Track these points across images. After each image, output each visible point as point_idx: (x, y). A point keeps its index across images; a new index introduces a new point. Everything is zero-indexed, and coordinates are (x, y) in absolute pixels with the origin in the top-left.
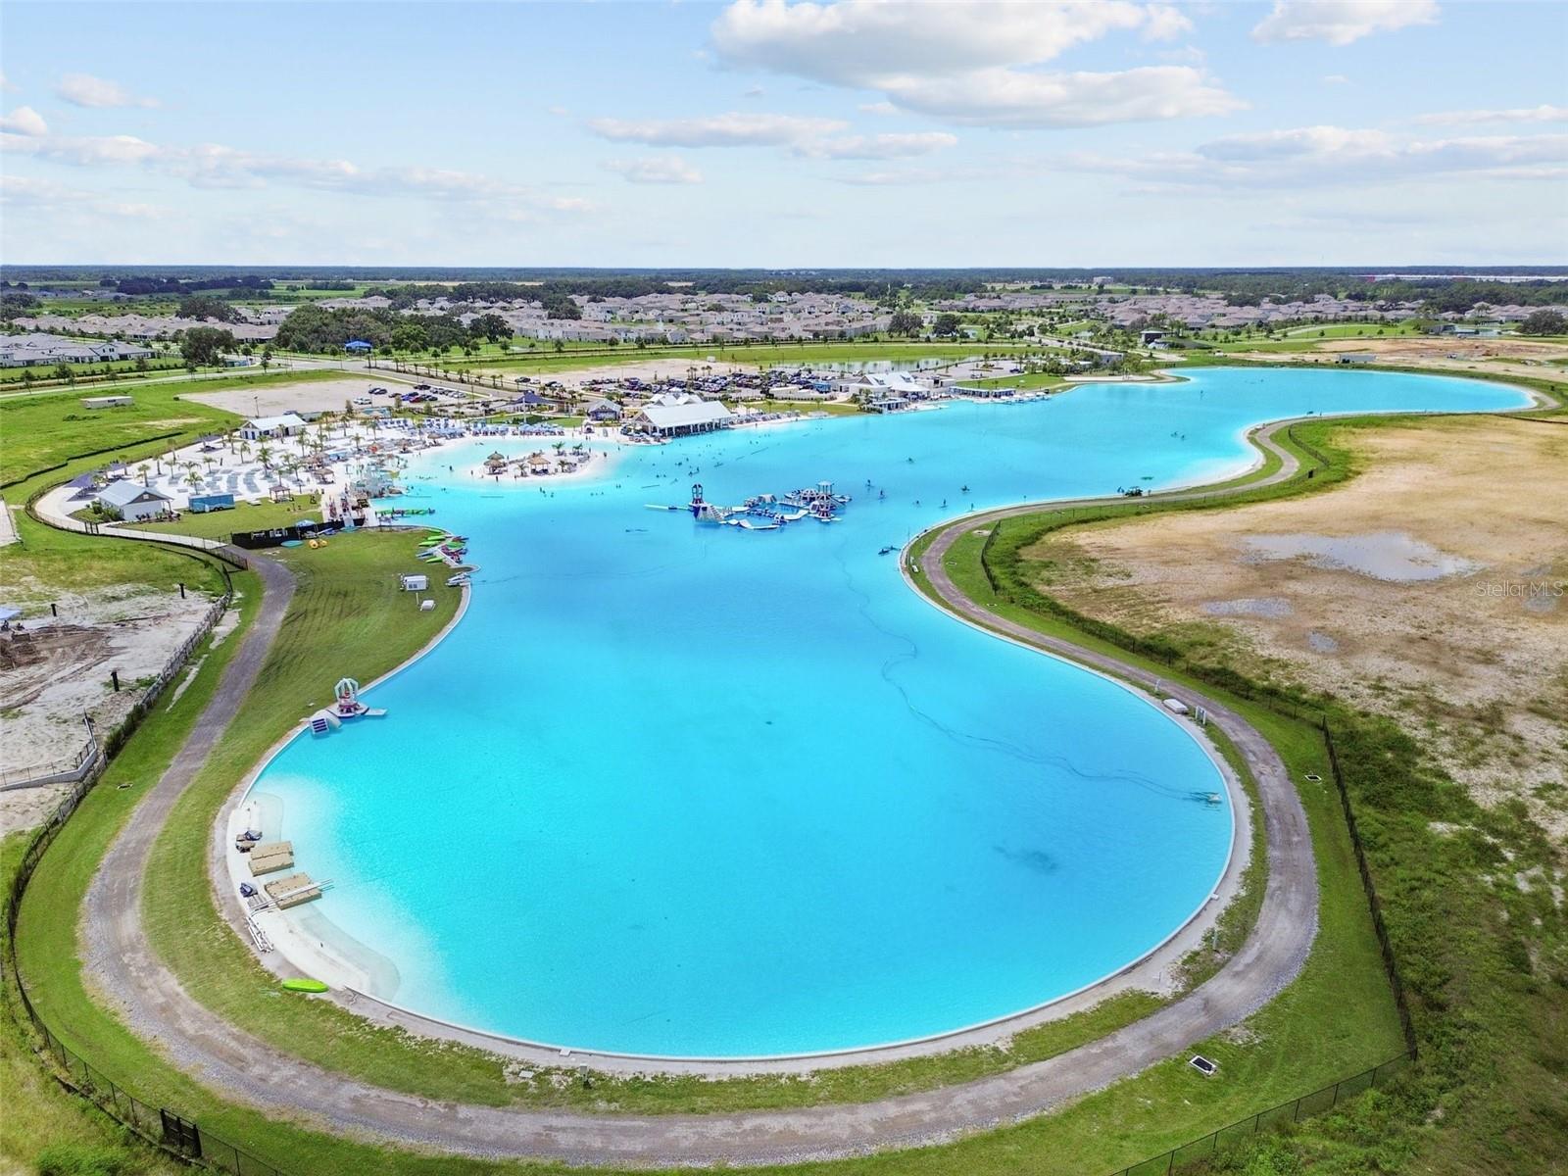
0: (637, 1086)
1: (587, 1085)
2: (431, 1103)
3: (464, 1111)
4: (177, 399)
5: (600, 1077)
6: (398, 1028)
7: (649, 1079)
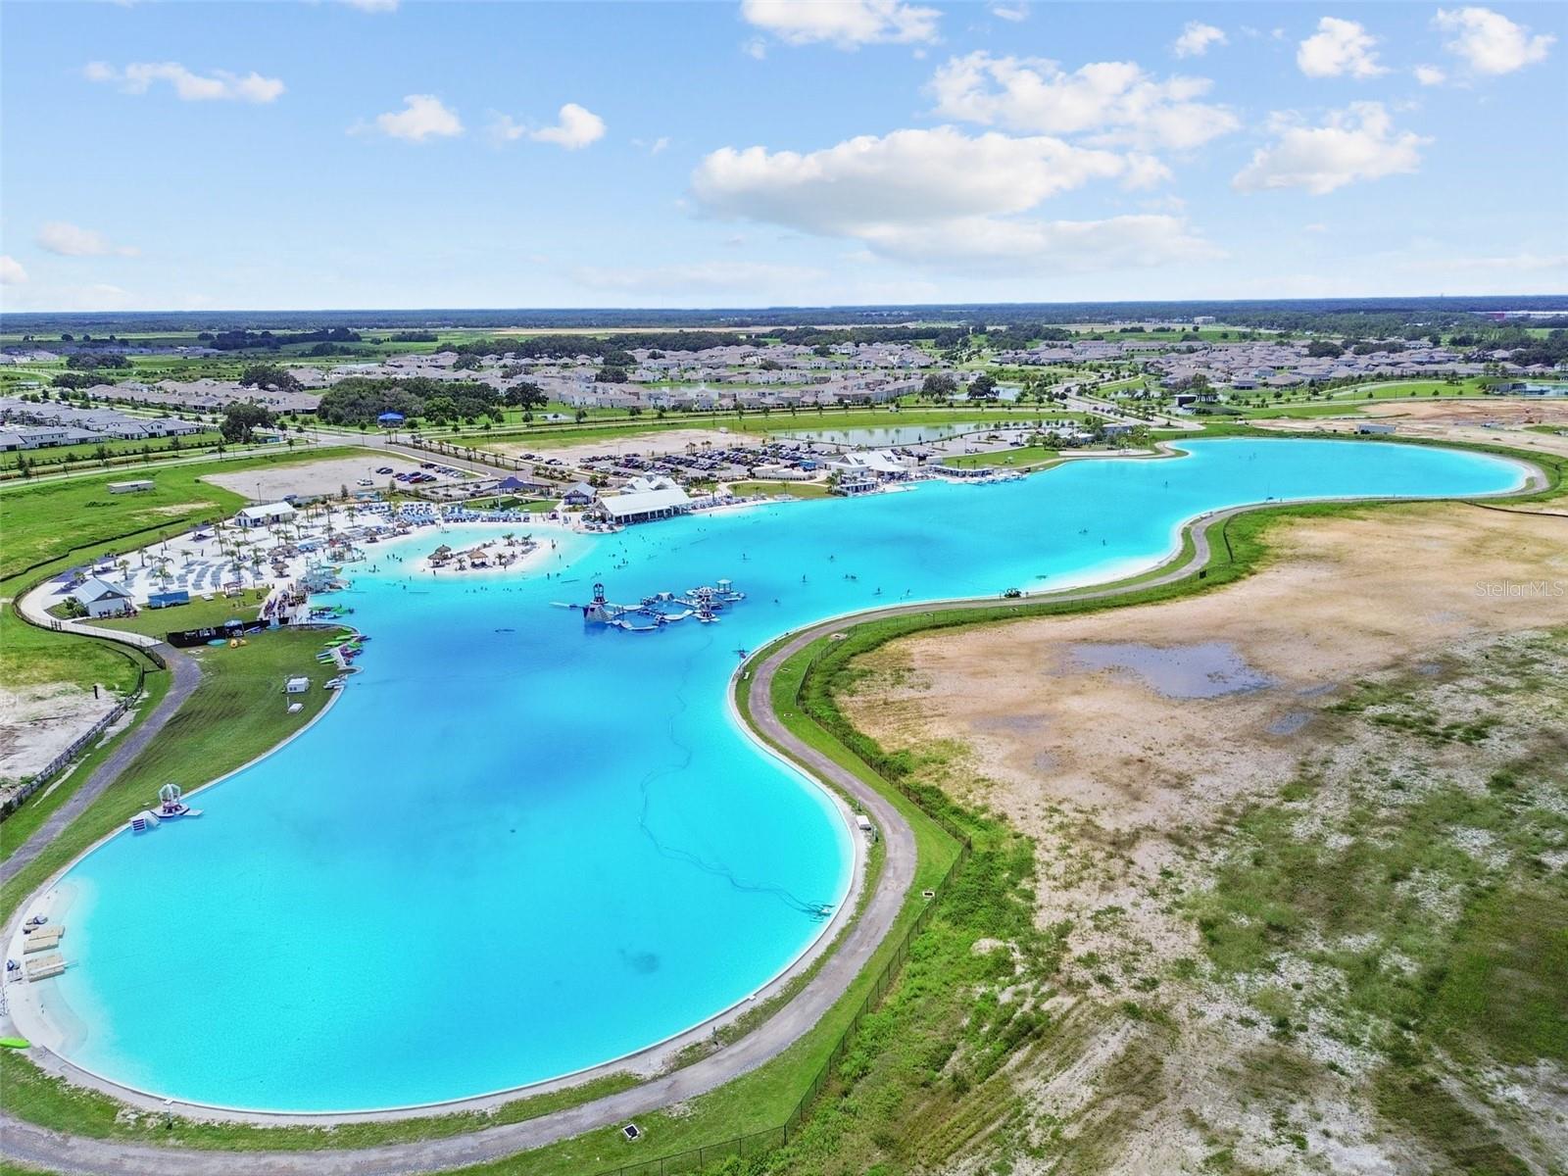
0: (206, 1129)
1: (170, 1127)
2: (55, 1134)
3: (74, 1141)
4: (198, 481)
5: (181, 1120)
6: (62, 1078)
7: (216, 1125)
